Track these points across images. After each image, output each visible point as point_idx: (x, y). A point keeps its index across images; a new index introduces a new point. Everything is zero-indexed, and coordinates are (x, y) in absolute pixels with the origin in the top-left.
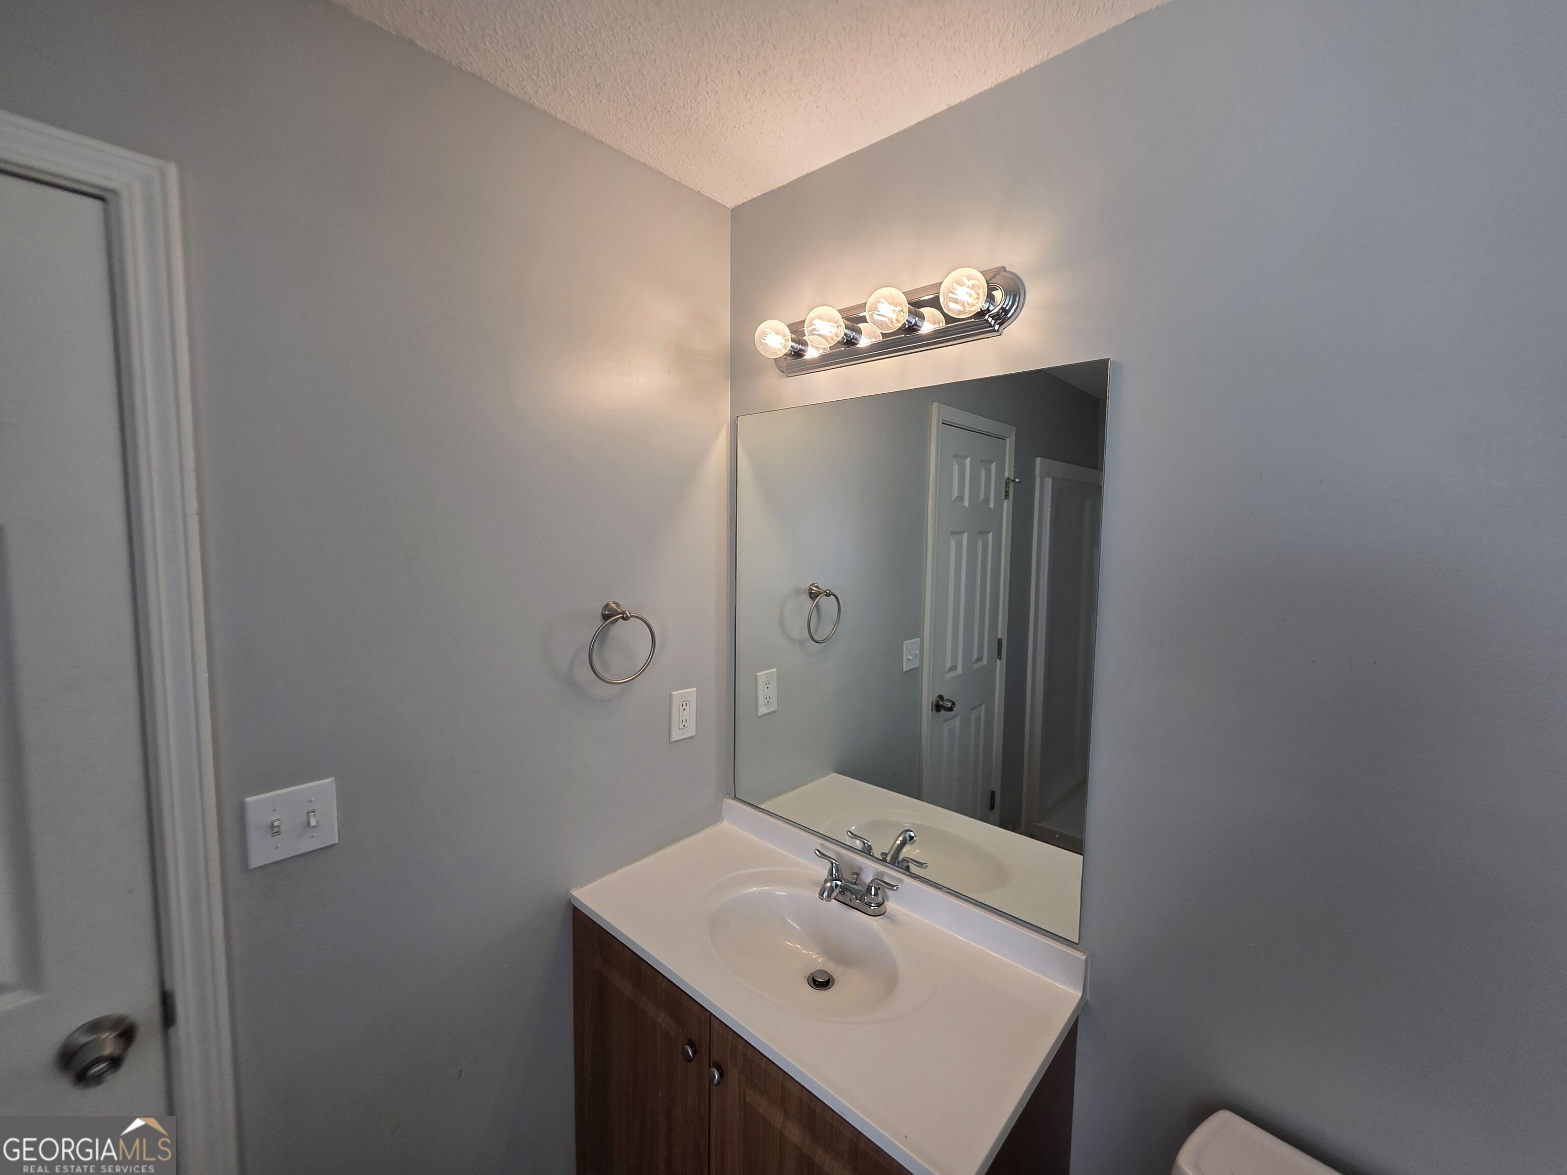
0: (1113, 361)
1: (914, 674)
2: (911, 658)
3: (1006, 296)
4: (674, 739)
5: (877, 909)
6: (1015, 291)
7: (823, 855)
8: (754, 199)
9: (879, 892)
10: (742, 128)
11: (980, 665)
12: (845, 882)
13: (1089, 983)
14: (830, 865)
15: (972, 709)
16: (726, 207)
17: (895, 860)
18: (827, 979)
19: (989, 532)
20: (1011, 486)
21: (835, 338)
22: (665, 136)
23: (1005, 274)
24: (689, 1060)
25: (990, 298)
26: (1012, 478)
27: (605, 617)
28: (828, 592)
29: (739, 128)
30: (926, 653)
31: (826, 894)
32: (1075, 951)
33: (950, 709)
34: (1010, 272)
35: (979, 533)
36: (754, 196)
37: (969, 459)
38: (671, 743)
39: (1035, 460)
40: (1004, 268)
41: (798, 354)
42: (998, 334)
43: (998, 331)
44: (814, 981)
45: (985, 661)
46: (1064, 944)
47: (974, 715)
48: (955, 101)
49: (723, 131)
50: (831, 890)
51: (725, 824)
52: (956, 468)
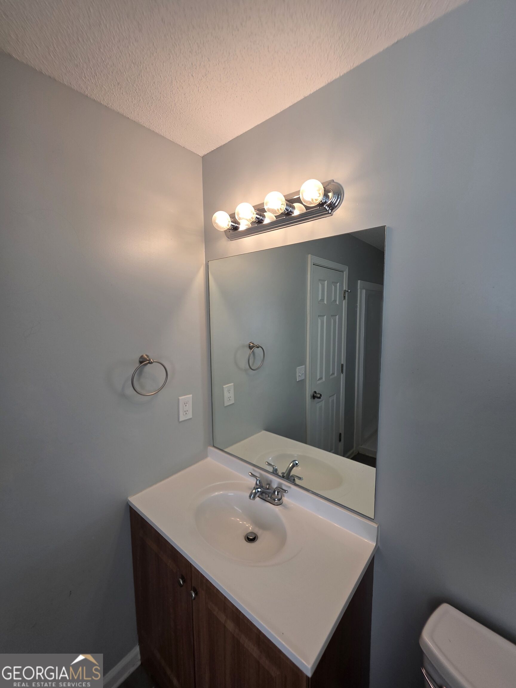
0: (388, 227)
1: (302, 382)
2: (300, 375)
3: (334, 195)
4: (181, 419)
5: (280, 503)
6: (339, 193)
7: (253, 475)
8: (212, 151)
9: (279, 493)
10: (199, 110)
11: (333, 376)
12: (263, 490)
13: (379, 538)
14: (256, 480)
15: (330, 397)
16: (199, 156)
17: (288, 477)
18: (254, 537)
19: (336, 315)
20: (347, 293)
21: (251, 220)
22: (161, 114)
23: (333, 183)
24: (181, 586)
25: (326, 195)
26: (347, 290)
27: (141, 362)
28: (258, 346)
29: (198, 110)
30: (307, 373)
31: (252, 496)
32: (372, 523)
33: (320, 398)
34: (336, 183)
35: (332, 316)
36: (213, 150)
37: (326, 281)
38: (180, 422)
39: (358, 281)
40: (333, 181)
41: (235, 228)
42: (330, 215)
43: (331, 213)
44: (248, 538)
45: (336, 374)
46: (367, 519)
47: (330, 400)
48: (308, 93)
49: (190, 111)
50: (255, 493)
51: (209, 459)
52: (320, 286)
